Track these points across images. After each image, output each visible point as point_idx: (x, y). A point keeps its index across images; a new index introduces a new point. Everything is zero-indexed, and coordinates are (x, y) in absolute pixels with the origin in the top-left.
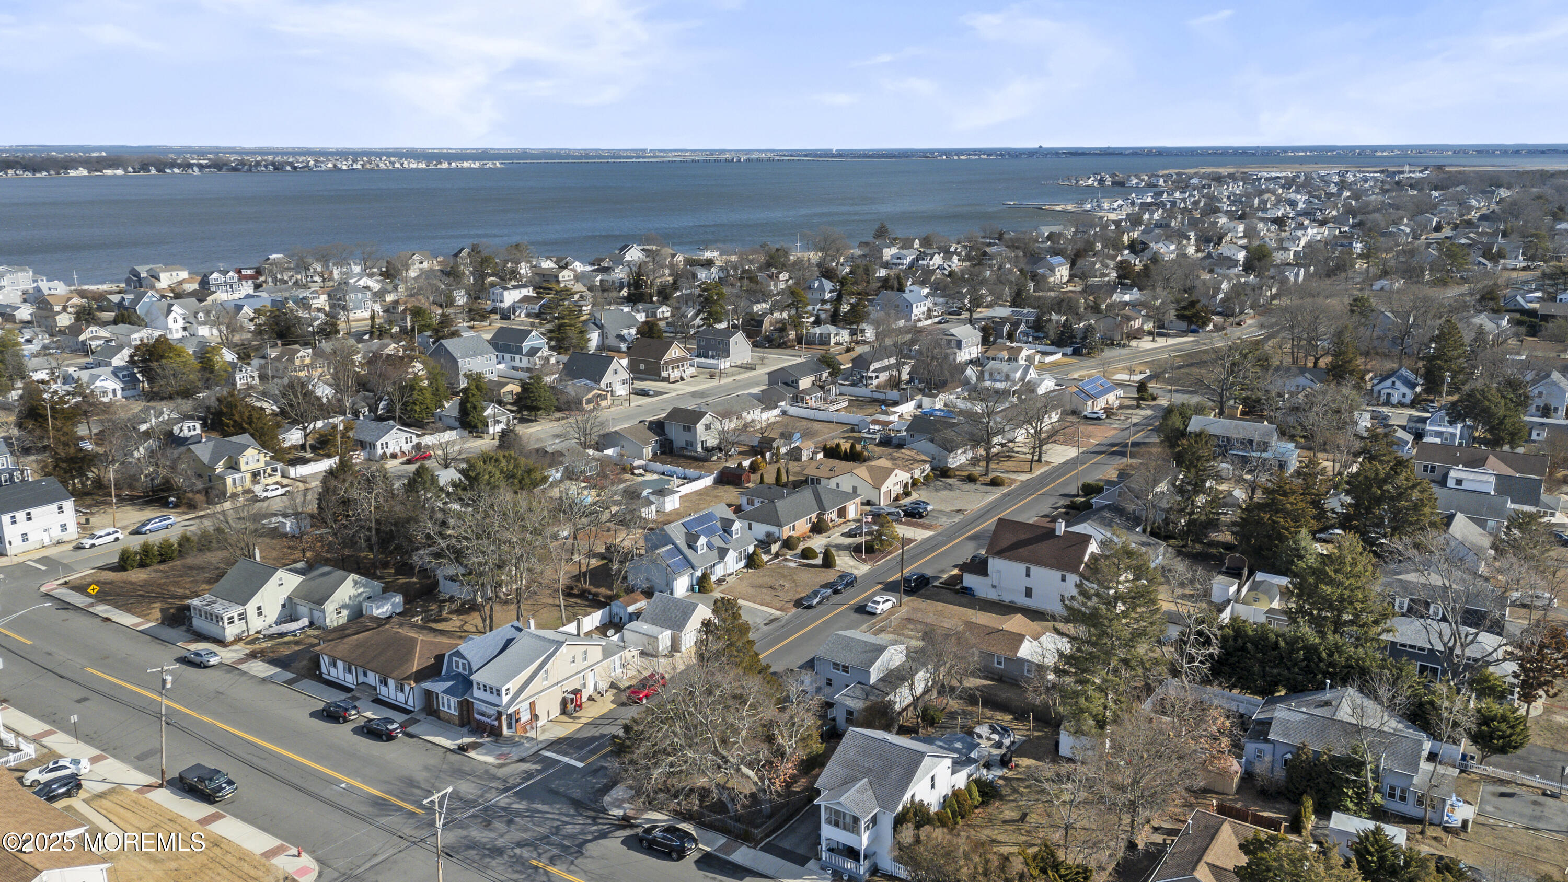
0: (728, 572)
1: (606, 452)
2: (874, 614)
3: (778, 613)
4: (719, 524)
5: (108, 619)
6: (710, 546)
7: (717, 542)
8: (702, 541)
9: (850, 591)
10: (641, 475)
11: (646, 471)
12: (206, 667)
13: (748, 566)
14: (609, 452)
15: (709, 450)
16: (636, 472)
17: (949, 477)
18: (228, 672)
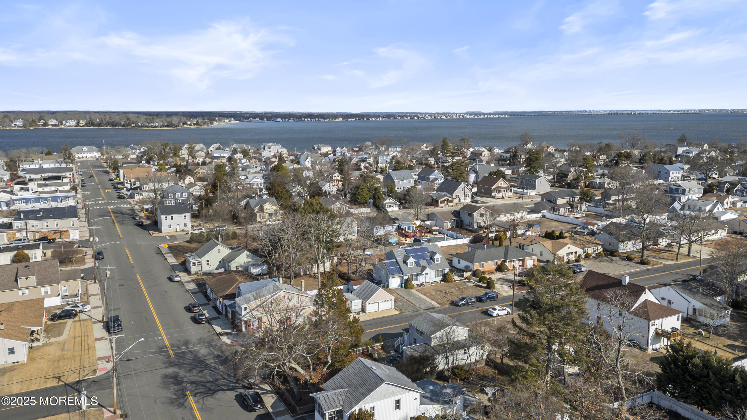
0: (427, 281)
1: (426, 222)
2: (491, 316)
3: (439, 305)
4: (428, 254)
5: (166, 259)
6: (417, 264)
7: (423, 263)
8: (411, 260)
9: (490, 302)
10: (436, 235)
11: (440, 233)
12: (174, 282)
13: (443, 280)
14: (428, 223)
15: (479, 227)
16: (434, 233)
17: (615, 256)
18: (180, 285)
